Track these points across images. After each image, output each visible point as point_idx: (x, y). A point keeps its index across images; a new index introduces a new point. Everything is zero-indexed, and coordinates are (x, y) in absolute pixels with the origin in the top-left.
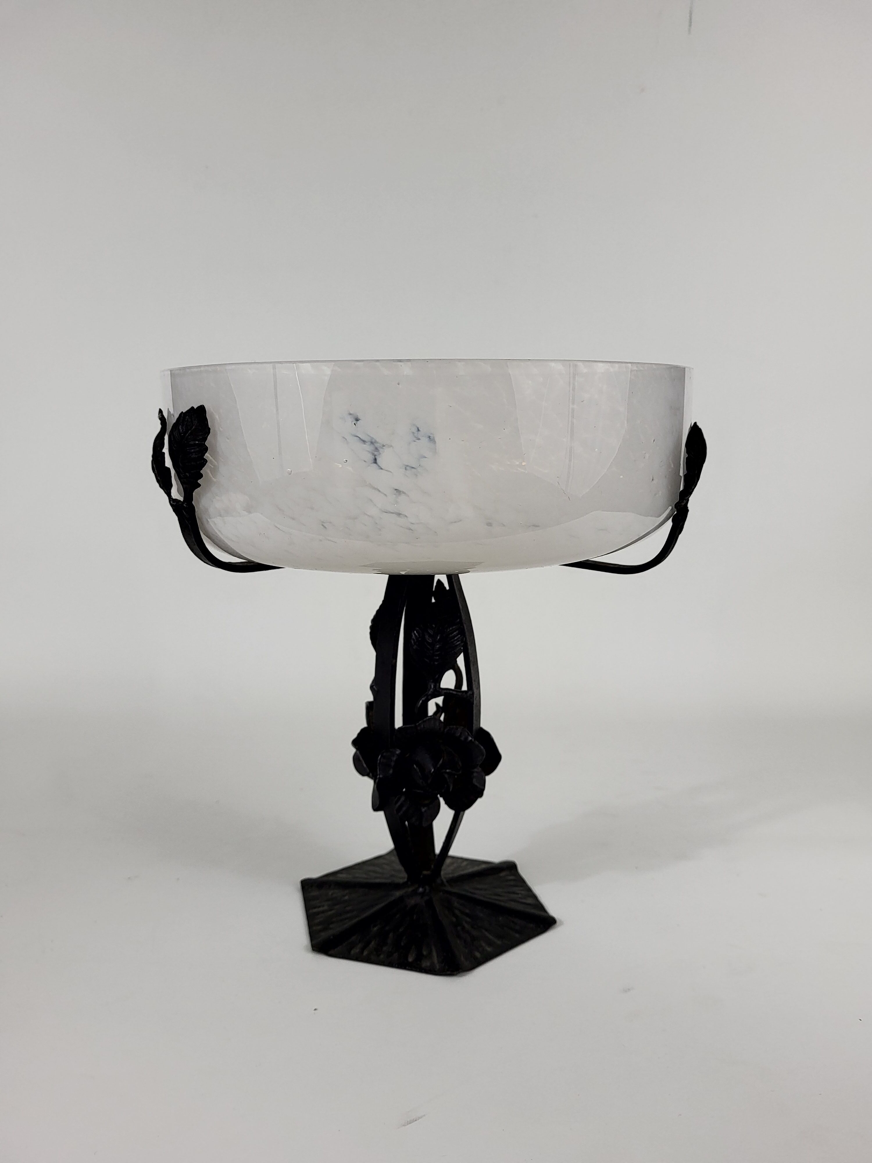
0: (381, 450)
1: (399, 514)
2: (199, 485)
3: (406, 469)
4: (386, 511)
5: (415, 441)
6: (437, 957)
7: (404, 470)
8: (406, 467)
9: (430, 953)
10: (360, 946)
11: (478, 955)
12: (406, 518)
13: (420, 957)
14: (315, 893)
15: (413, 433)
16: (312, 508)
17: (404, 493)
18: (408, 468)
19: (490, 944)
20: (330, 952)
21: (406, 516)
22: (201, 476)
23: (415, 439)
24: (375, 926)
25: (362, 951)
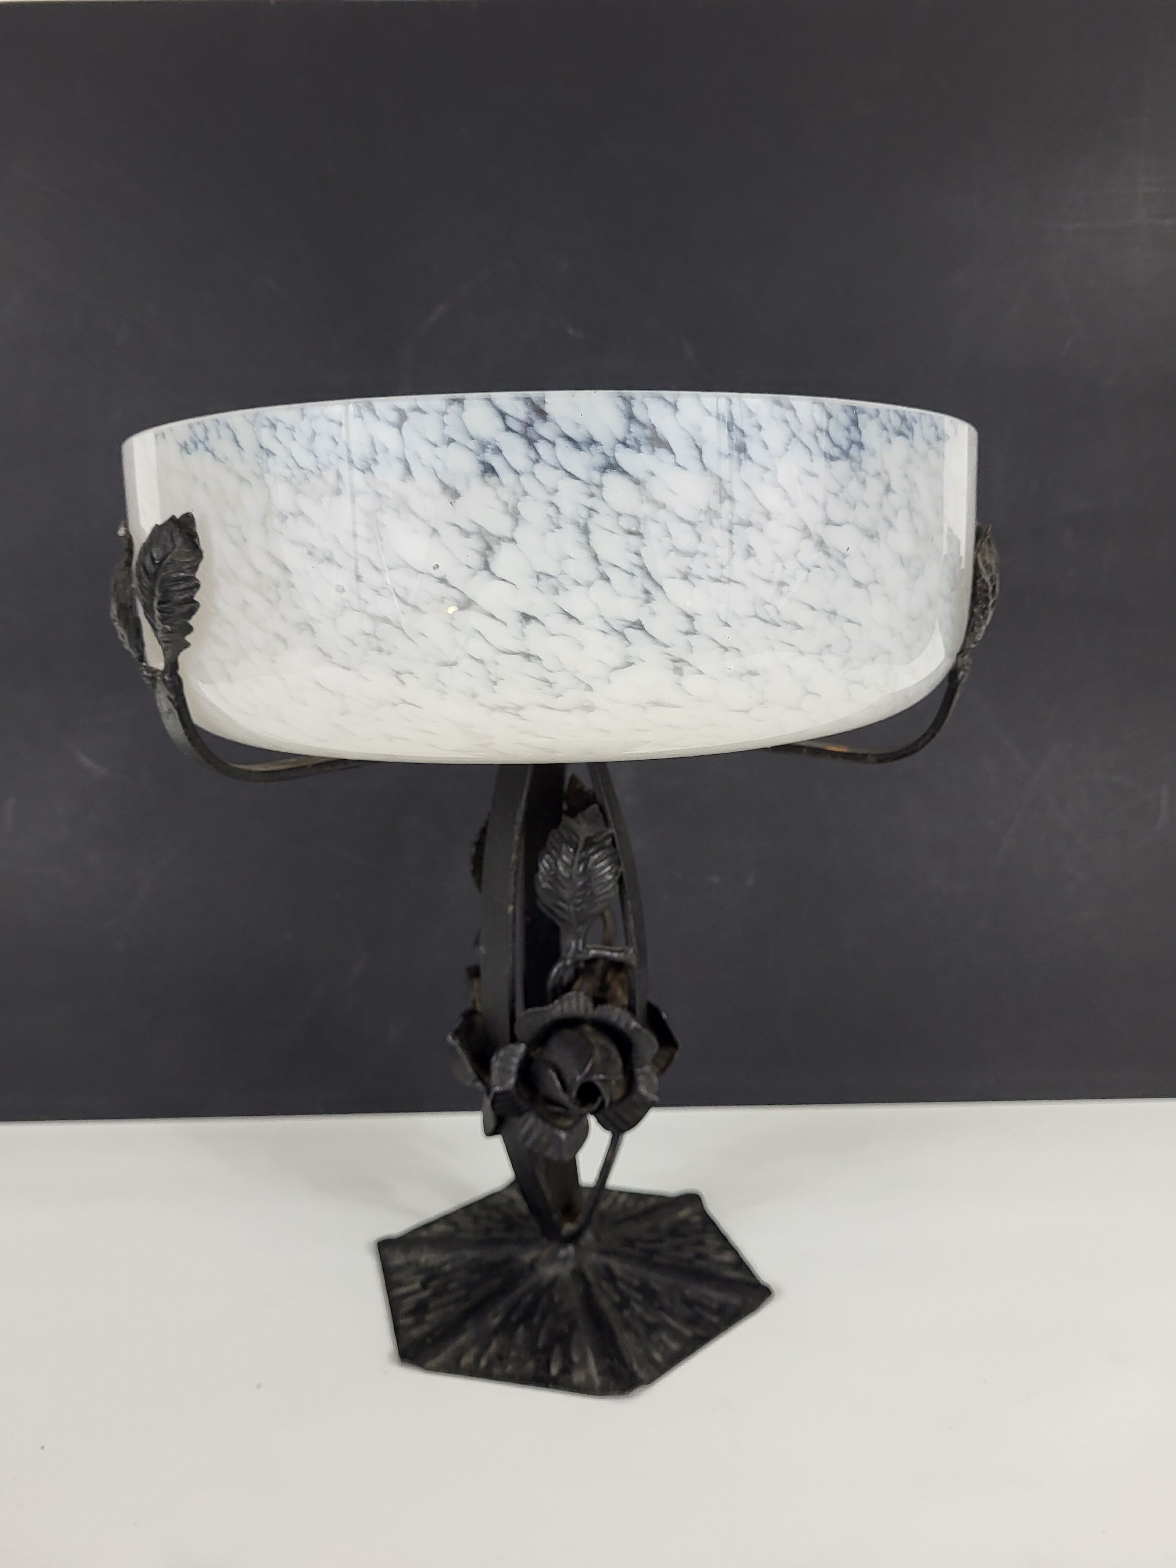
0: (495, 547)
1: (528, 656)
2: (187, 645)
3: (538, 578)
4: (505, 651)
5: (552, 531)
6: (597, 1364)
7: (535, 581)
8: (539, 576)
9: (584, 1358)
10: (474, 1351)
11: (658, 1357)
12: (539, 661)
13: (567, 1369)
14: (398, 1259)
15: (550, 517)
16: (380, 650)
17: (534, 618)
18: (541, 576)
19: (676, 1335)
20: (429, 1364)
21: (539, 658)
22: (190, 629)
23: (552, 527)
24: (495, 1316)
25: (477, 1359)
